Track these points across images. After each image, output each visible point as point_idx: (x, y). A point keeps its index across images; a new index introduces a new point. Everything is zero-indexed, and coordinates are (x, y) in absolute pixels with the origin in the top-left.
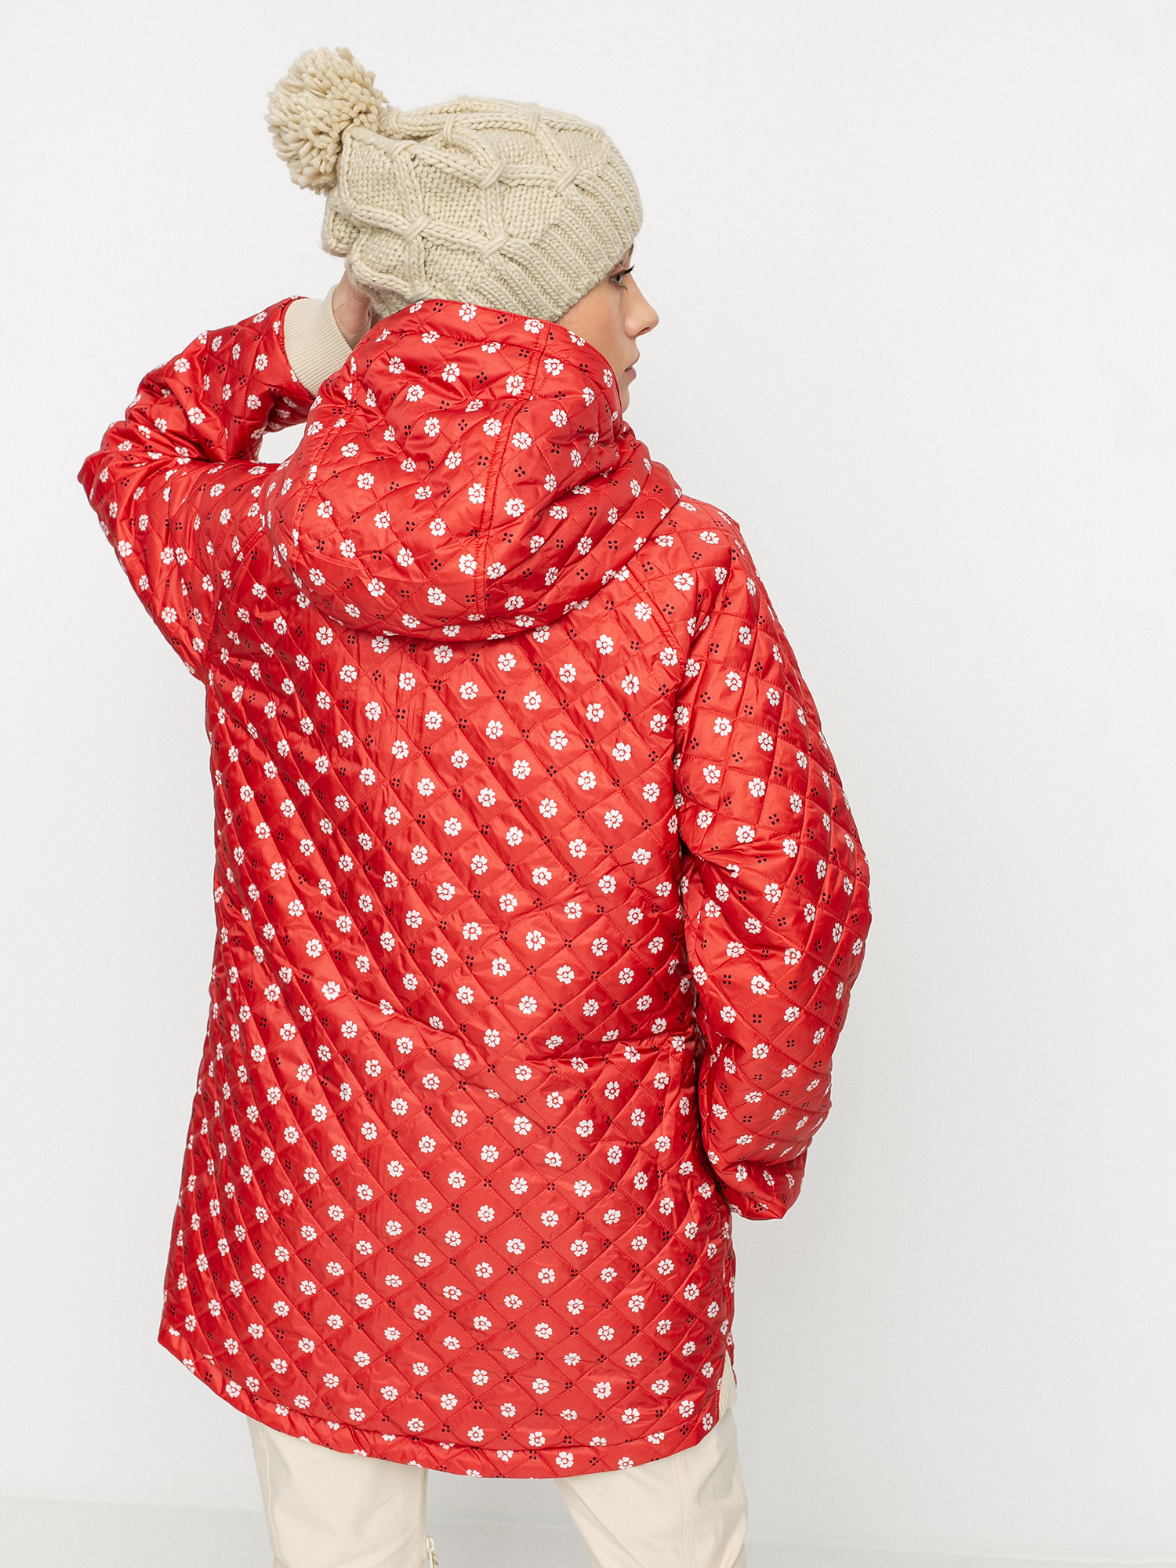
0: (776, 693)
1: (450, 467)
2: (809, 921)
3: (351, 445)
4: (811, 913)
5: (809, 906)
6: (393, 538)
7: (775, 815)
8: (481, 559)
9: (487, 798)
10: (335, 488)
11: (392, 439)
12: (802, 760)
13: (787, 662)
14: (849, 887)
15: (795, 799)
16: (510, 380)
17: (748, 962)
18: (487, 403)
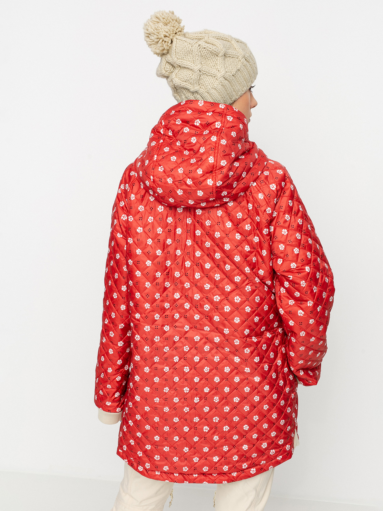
0: (301, 220)
1: (201, 152)
2: (315, 292)
3: (166, 148)
4: (315, 289)
5: (314, 287)
6: (185, 176)
7: (302, 259)
8: (214, 180)
9: (218, 256)
10: (163, 162)
11: (180, 145)
12: (310, 241)
13: (304, 210)
14: (327, 280)
15: (309, 254)
16: (217, 123)
17: (296, 306)
18: (210, 132)
